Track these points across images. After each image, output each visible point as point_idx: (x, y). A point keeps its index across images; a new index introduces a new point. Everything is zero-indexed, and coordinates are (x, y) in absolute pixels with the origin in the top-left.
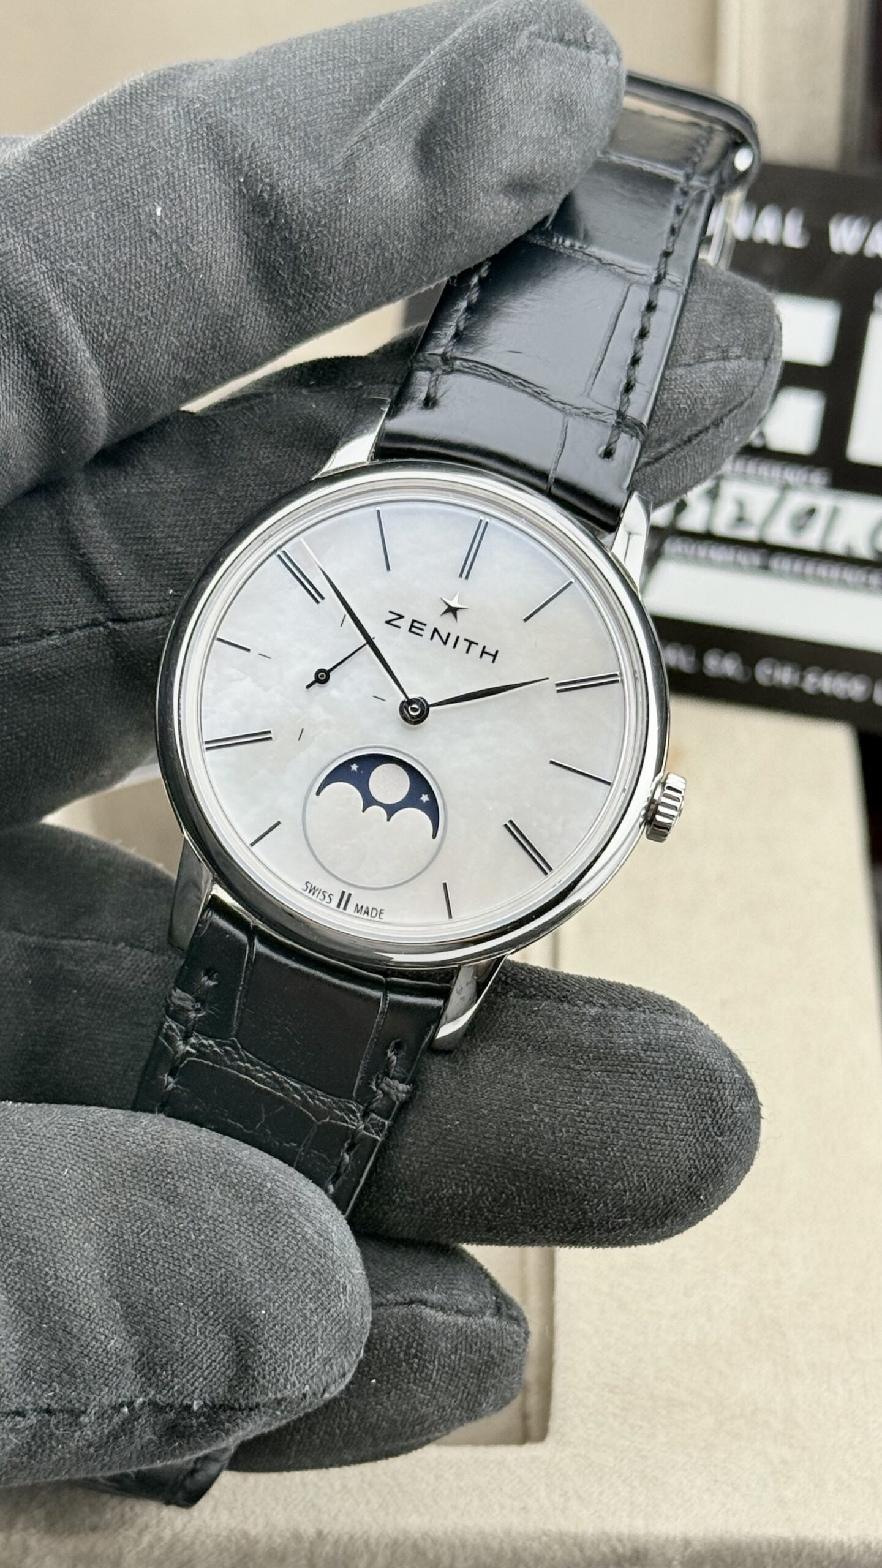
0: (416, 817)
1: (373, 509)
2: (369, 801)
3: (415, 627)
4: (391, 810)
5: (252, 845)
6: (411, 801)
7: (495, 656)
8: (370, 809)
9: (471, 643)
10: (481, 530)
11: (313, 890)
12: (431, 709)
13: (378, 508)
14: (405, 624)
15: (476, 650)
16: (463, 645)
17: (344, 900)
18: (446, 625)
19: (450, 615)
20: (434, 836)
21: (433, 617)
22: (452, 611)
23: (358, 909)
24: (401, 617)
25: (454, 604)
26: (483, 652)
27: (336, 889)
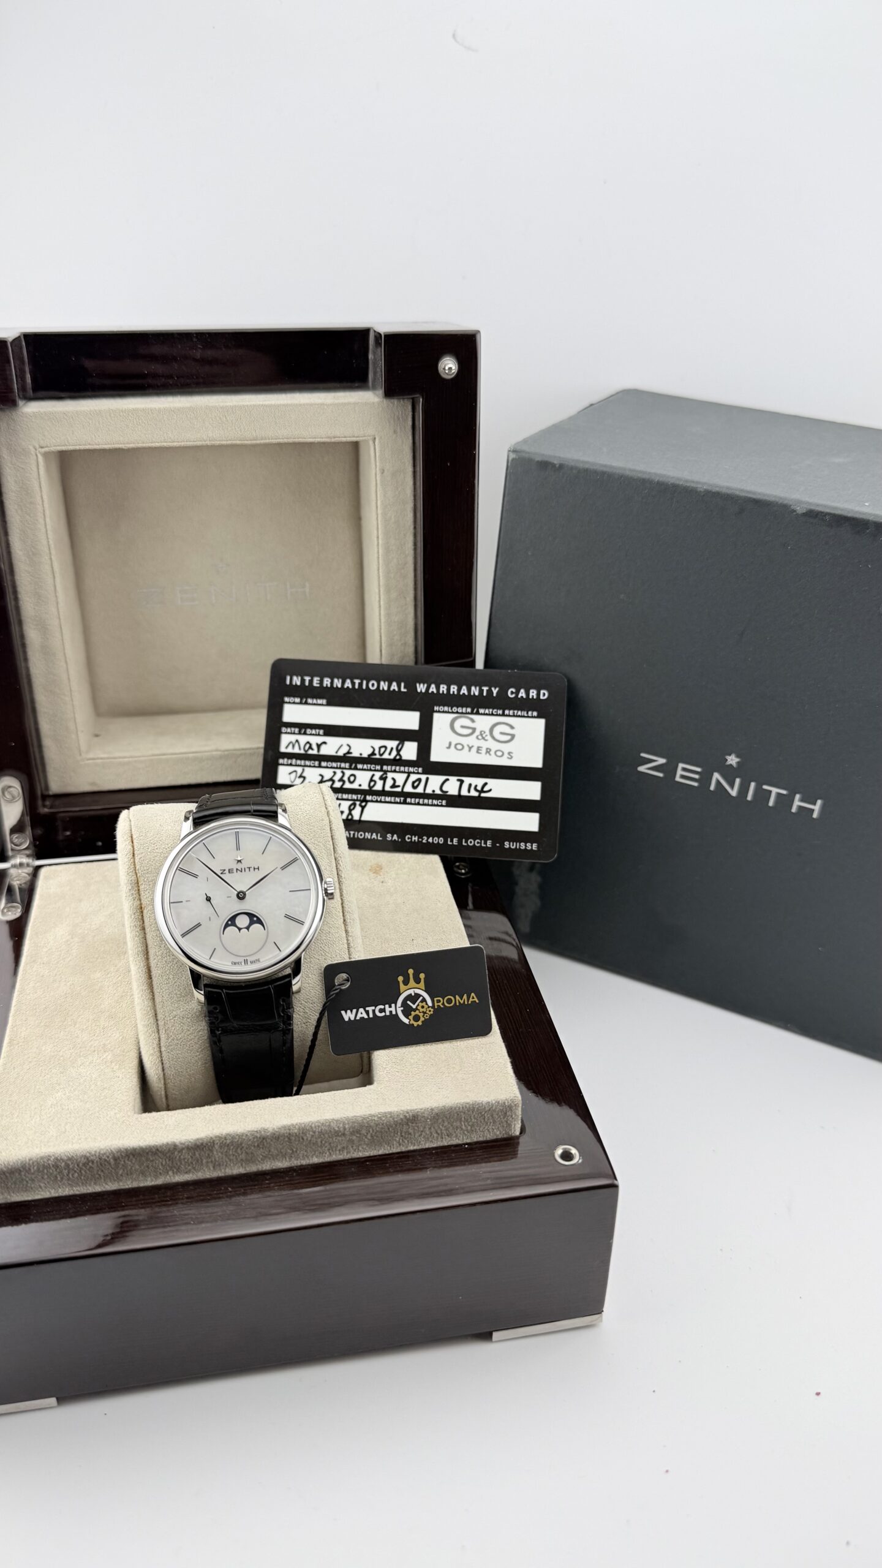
0: (257, 926)
1: (201, 843)
2: (240, 929)
3: (230, 871)
4: (248, 928)
5: (210, 958)
6: (252, 923)
7: (258, 868)
8: (242, 931)
9: (249, 868)
10: (237, 834)
11: (235, 964)
12: (247, 893)
13: (203, 841)
14: (227, 871)
15: (252, 869)
16: (247, 870)
17: (246, 962)
18: (239, 866)
19: (239, 863)
20: (265, 929)
21: (235, 866)
22: (239, 861)
23: (251, 962)
24: (224, 870)
25: (239, 859)
26: (254, 869)
27: (242, 960)
